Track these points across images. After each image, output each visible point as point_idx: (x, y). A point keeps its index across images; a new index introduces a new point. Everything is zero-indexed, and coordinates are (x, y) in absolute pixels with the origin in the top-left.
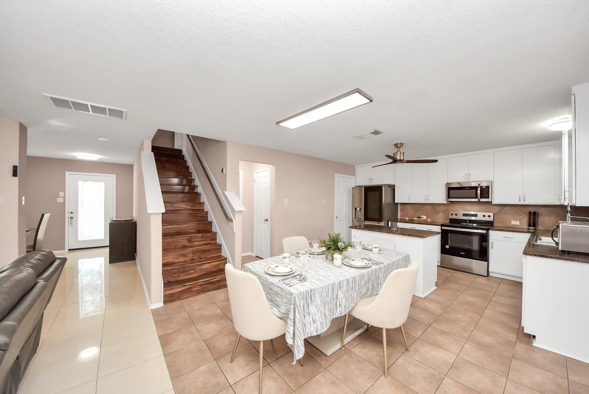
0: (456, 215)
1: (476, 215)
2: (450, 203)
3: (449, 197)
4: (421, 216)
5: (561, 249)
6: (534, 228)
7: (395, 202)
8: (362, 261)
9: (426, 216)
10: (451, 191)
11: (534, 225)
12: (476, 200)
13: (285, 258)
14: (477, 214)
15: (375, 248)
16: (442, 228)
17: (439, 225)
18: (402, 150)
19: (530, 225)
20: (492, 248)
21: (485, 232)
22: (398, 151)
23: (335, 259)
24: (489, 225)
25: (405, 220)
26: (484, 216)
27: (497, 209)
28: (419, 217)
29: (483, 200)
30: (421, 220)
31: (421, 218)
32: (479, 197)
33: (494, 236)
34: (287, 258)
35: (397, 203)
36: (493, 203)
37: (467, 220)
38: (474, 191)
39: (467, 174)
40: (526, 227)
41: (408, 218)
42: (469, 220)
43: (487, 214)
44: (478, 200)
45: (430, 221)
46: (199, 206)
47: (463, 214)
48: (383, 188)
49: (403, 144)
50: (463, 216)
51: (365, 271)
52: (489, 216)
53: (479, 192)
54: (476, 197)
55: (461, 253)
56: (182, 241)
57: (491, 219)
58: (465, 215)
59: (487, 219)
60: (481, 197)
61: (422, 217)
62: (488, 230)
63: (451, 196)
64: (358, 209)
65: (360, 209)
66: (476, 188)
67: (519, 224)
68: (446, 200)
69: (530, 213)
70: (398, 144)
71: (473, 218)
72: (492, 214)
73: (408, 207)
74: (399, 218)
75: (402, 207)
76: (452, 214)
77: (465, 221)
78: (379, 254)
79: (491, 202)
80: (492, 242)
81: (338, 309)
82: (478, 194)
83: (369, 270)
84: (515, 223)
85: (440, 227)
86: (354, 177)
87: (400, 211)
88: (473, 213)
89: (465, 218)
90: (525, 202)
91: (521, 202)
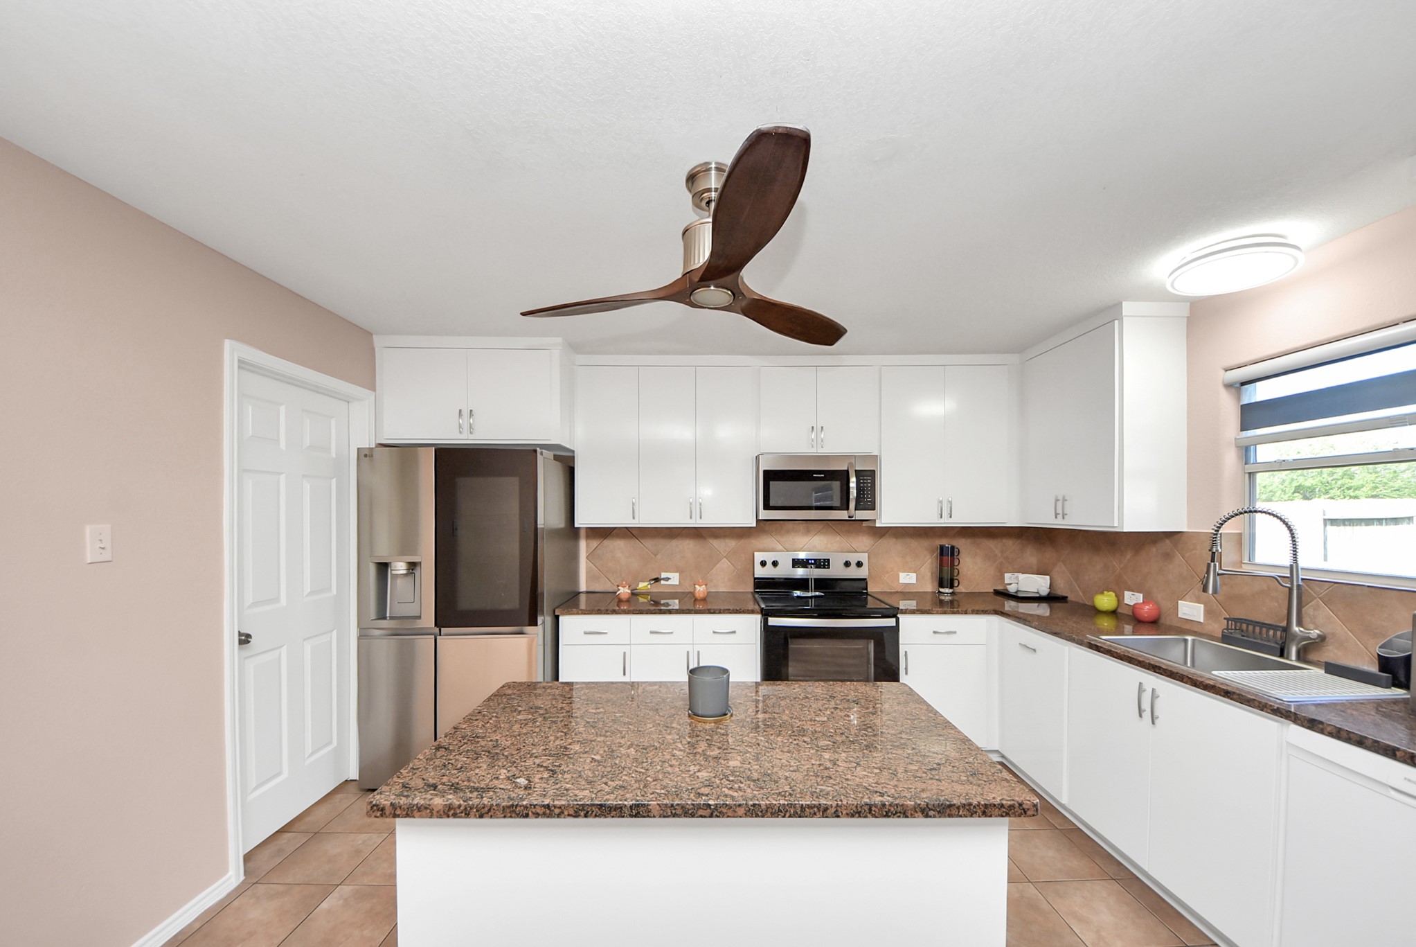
0: (775, 564)
1: (826, 564)
2: (763, 525)
3: (765, 504)
4: (664, 575)
6: (950, 589)
7: (575, 526)
9: (678, 574)
10: (775, 484)
11: (951, 583)
12: (843, 515)
14: (829, 560)
16: (770, 624)
17: (748, 611)
19: (941, 585)
26: (847, 564)
27: (879, 541)
28: (657, 580)
29: (861, 515)
31: (662, 582)
32: (852, 505)
35: (581, 530)
36: (877, 525)
40: (929, 587)
43: (855, 558)
44: (849, 517)
45: (704, 595)
47: (793, 560)
48: (540, 459)
50: (793, 567)
52: (859, 564)
54: (846, 506)
57: (864, 573)
58: (797, 563)
59: (854, 572)
60: (858, 506)
61: (667, 579)
63: (772, 504)
64: (400, 567)
65: (412, 566)
66: (839, 476)
67: (915, 582)
68: (758, 516)
69: (942, 547)
71: (822, 573)
72: (866, 558)
73: (616, 542)
74: (582, 593)
75: (595, 545)
76: (763, 564)
79: (875, 521)
82: (851, 497)
84: (907, 578)
87: (587, 558)
88: (817, 555)
89: (800, 572)
90: (951, 520)
91: (942, 521)
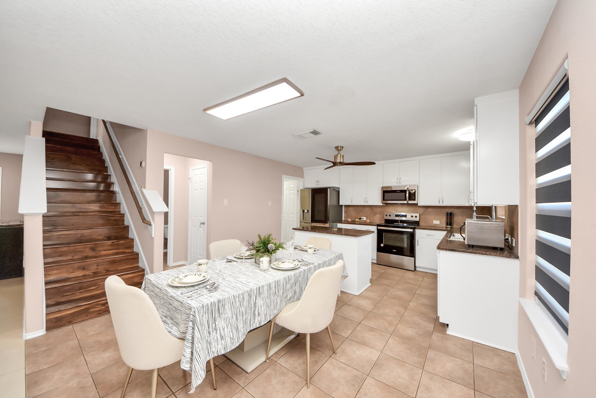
0: (390, 216)
1: (405, 216)
2: (385, 205)
3: (384, 199)
4: (362, 218)
5: (467, 243)
6: (450, 227)
7: (340, 204)
8: (292, 263)
9: (365, 218)
10: (385, 194)
11: (450, 224)
12: (406, 202)
13: (200, 265)
15: (310, 248)
16: (378, 228)
17: (375, 225)
18: (341, 152)
19: (447, 225)
20: (418, 245)
21: (412, 230)
22: (338, 154)
23: (261, 263)
24: (416, 224)
25: (348, 221)
26: (412, 216)
27: (422, 210)
28: (360, 219)
29: (410, 202)
30: (362, 221)
31: (362, 219)
32: (407, 199)
33: (419, 234)
34: (203, 265)
35: (342, 206)
36: (419, 205)
37: (398, 220)
38: (404, 194)
39: (399, 179)
40: (444, 225)
41: (350, 220)
42: (400, 220)
43: (414, 215)
45: (369, 222)
46: (113, 207)
47: (395, 215)
48: (329, 190)
49: (342, 147)
50: (395, 217)
51: (292, 273)
52: (416, 217)
53: (407, 195)
54: (405, 200)
55: (393, 250)
56: (83, 250)
57: (417, 219)
58: (397, 216)
59: (414, 219)
60: (409, 200)
61: (363, 219)
62: (414, 229)
63: (385, 199)
64: (306, 211)
65: (308, 211)
66: (405, 191)
67: (439, 223)
68: (382, 202)
69: (447, 213)
70: (338, 147)
71: (404, 219)
72: (418, 215)
73: (351, 209)
74: (343, 219)
75: (346, 209)
76: (386, 215)
77: (397, 221)
78: (314, 255)
79: (417, 204)
80: (418, 240)
81: (256, 318)
82: (407, 197)
83: (297, 272)
84: (436, 222)
85: (376, 227)
86: (302, 179)
87: (344, 212)
88: (403, 214)
89: (397, 218)
90: (443, 204)
91: (440, 204)
